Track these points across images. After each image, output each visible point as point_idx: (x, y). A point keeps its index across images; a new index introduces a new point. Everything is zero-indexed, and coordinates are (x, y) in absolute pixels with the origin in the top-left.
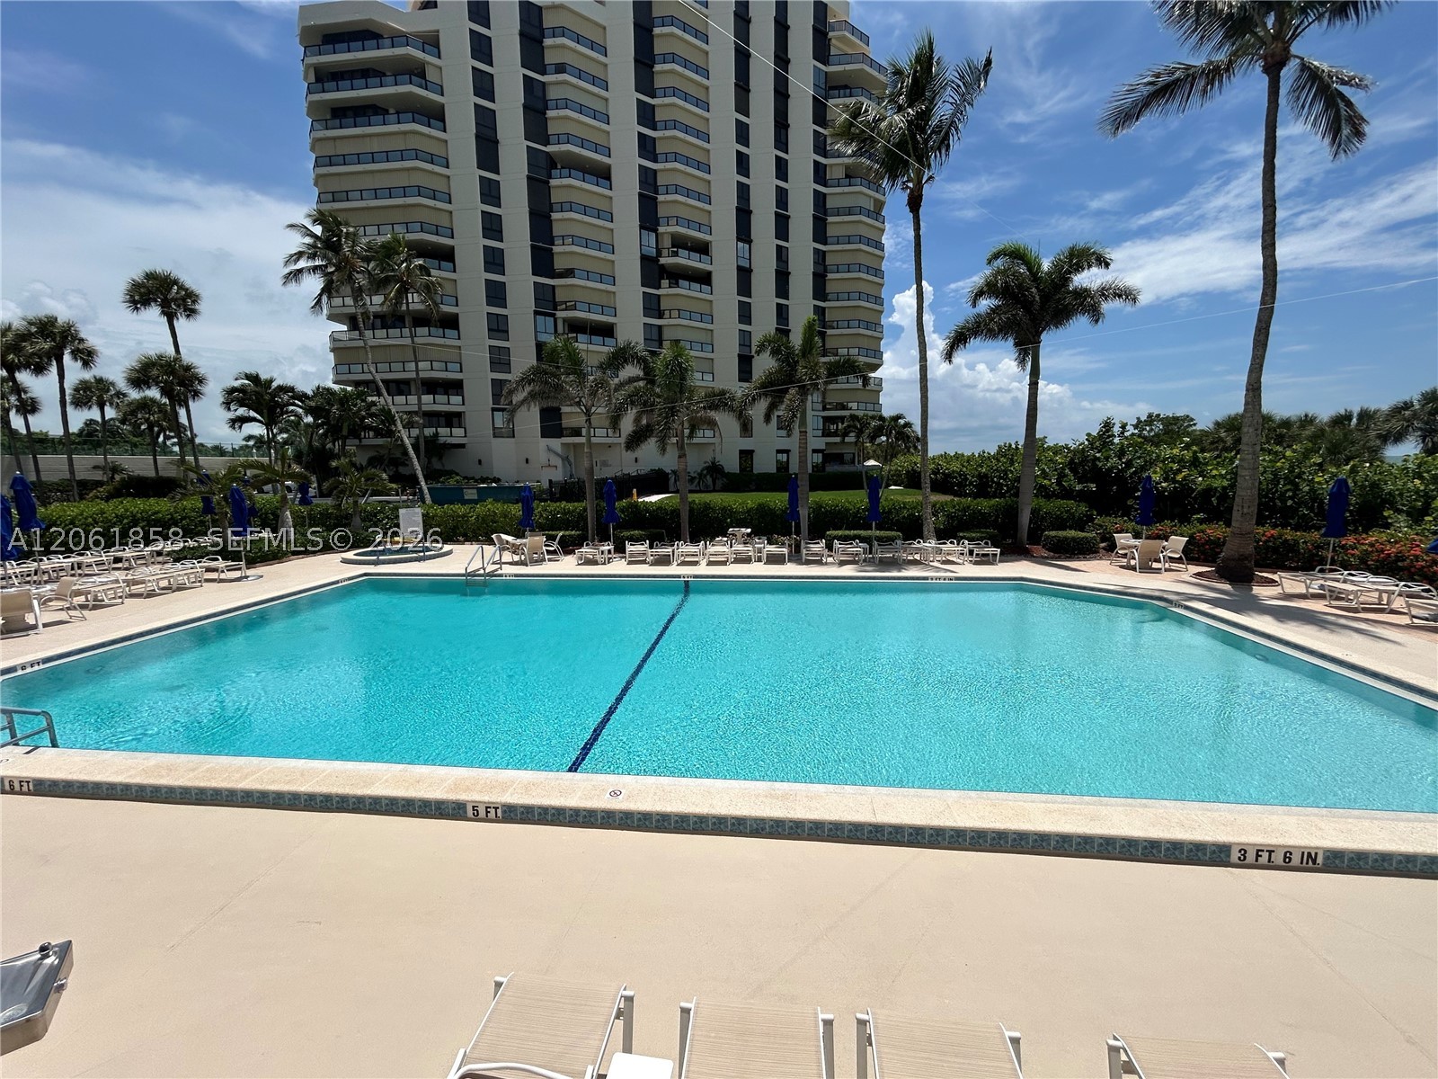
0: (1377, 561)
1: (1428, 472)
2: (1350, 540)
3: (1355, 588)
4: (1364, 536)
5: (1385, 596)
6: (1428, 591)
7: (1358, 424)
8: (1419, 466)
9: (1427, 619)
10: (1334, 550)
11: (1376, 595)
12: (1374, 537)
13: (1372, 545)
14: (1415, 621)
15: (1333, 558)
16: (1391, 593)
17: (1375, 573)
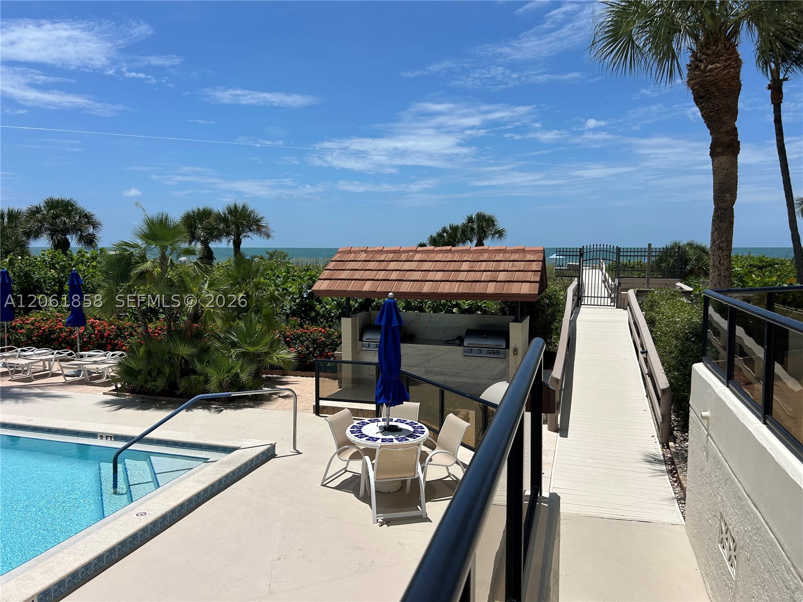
0: (38, 336)
1: (58, 263)
2: (17, 322)
3: (27, 361)
4: (27, 317)
5: (47, 363)
6: (70, 354)
7: (9, 222)
8: (52, 259)
9: (73, 376)
10: (8, 331)
11: (41, 363)
12: (34, 317)
13: (33, 324)
14: (68, 378)
15: (8, 338)
16: (50, 360)
17: (39, 347)
